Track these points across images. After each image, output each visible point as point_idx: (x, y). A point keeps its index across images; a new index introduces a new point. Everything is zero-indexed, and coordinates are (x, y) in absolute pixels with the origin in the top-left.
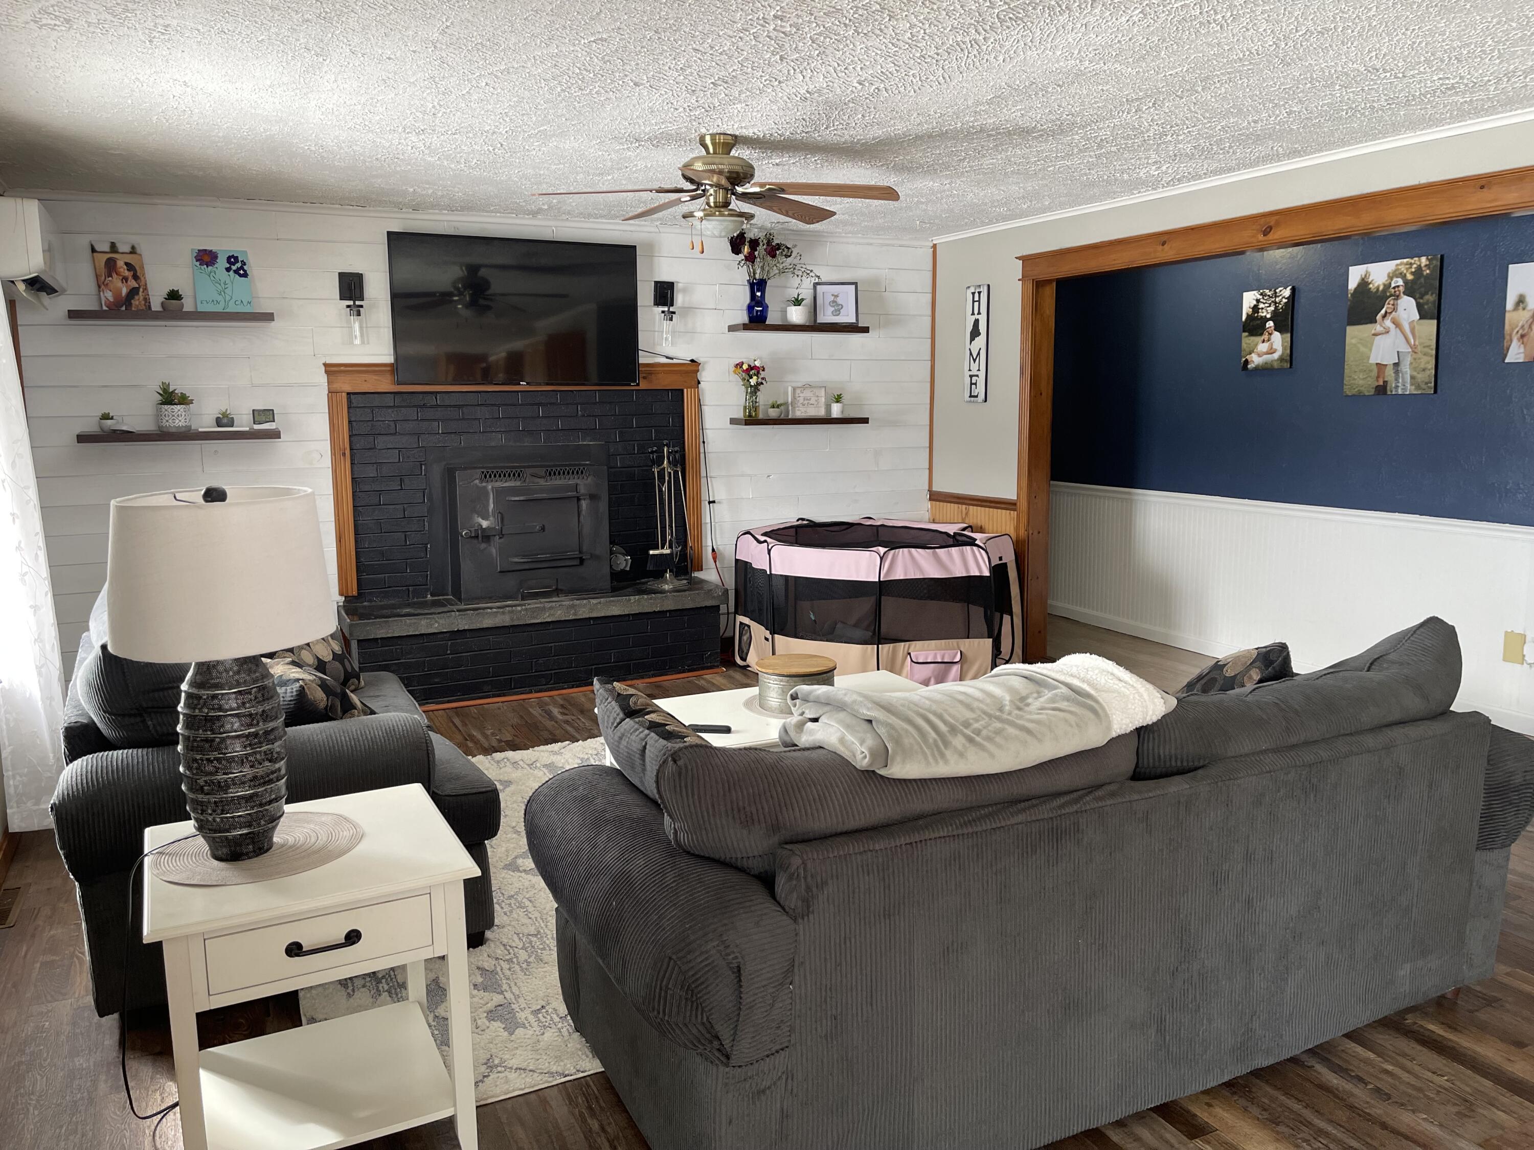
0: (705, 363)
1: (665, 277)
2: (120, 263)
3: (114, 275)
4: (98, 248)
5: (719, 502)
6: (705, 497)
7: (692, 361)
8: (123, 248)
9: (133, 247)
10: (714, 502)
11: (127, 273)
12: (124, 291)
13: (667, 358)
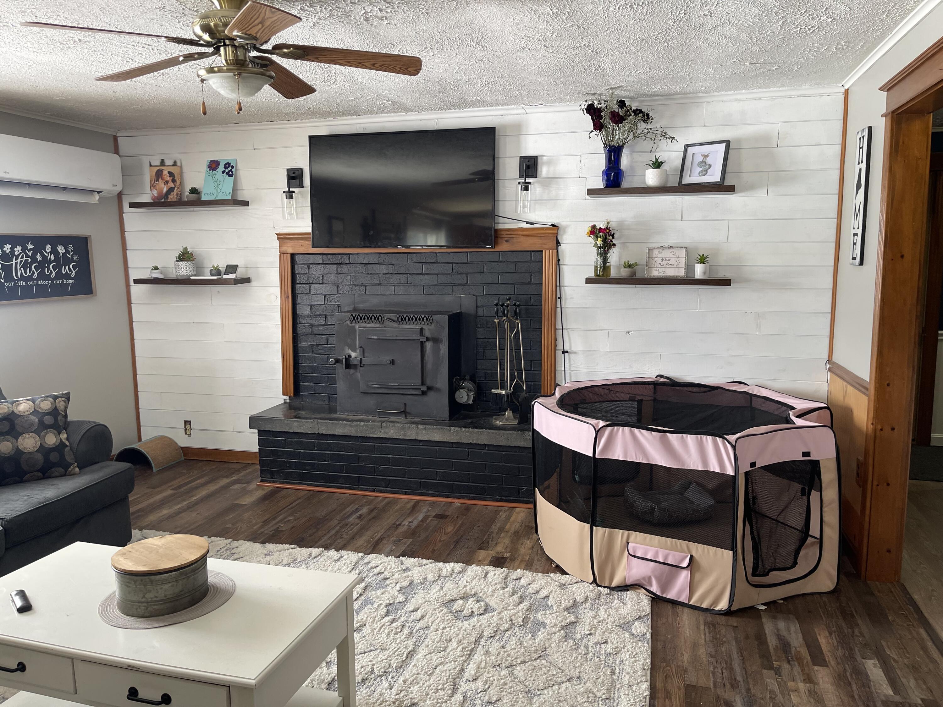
0: (566, 227)
1: (531, 152)
2: (165, 173)
3: (160, 180)
4: (152, 164)
5: (575, 353)
6: (560, 347)
7: (553, 225)
8: (169, 162)
9: (175, 162)
10: (567, 352)
11: (168, 179)
12: (165, 190)
13: (528, 223)
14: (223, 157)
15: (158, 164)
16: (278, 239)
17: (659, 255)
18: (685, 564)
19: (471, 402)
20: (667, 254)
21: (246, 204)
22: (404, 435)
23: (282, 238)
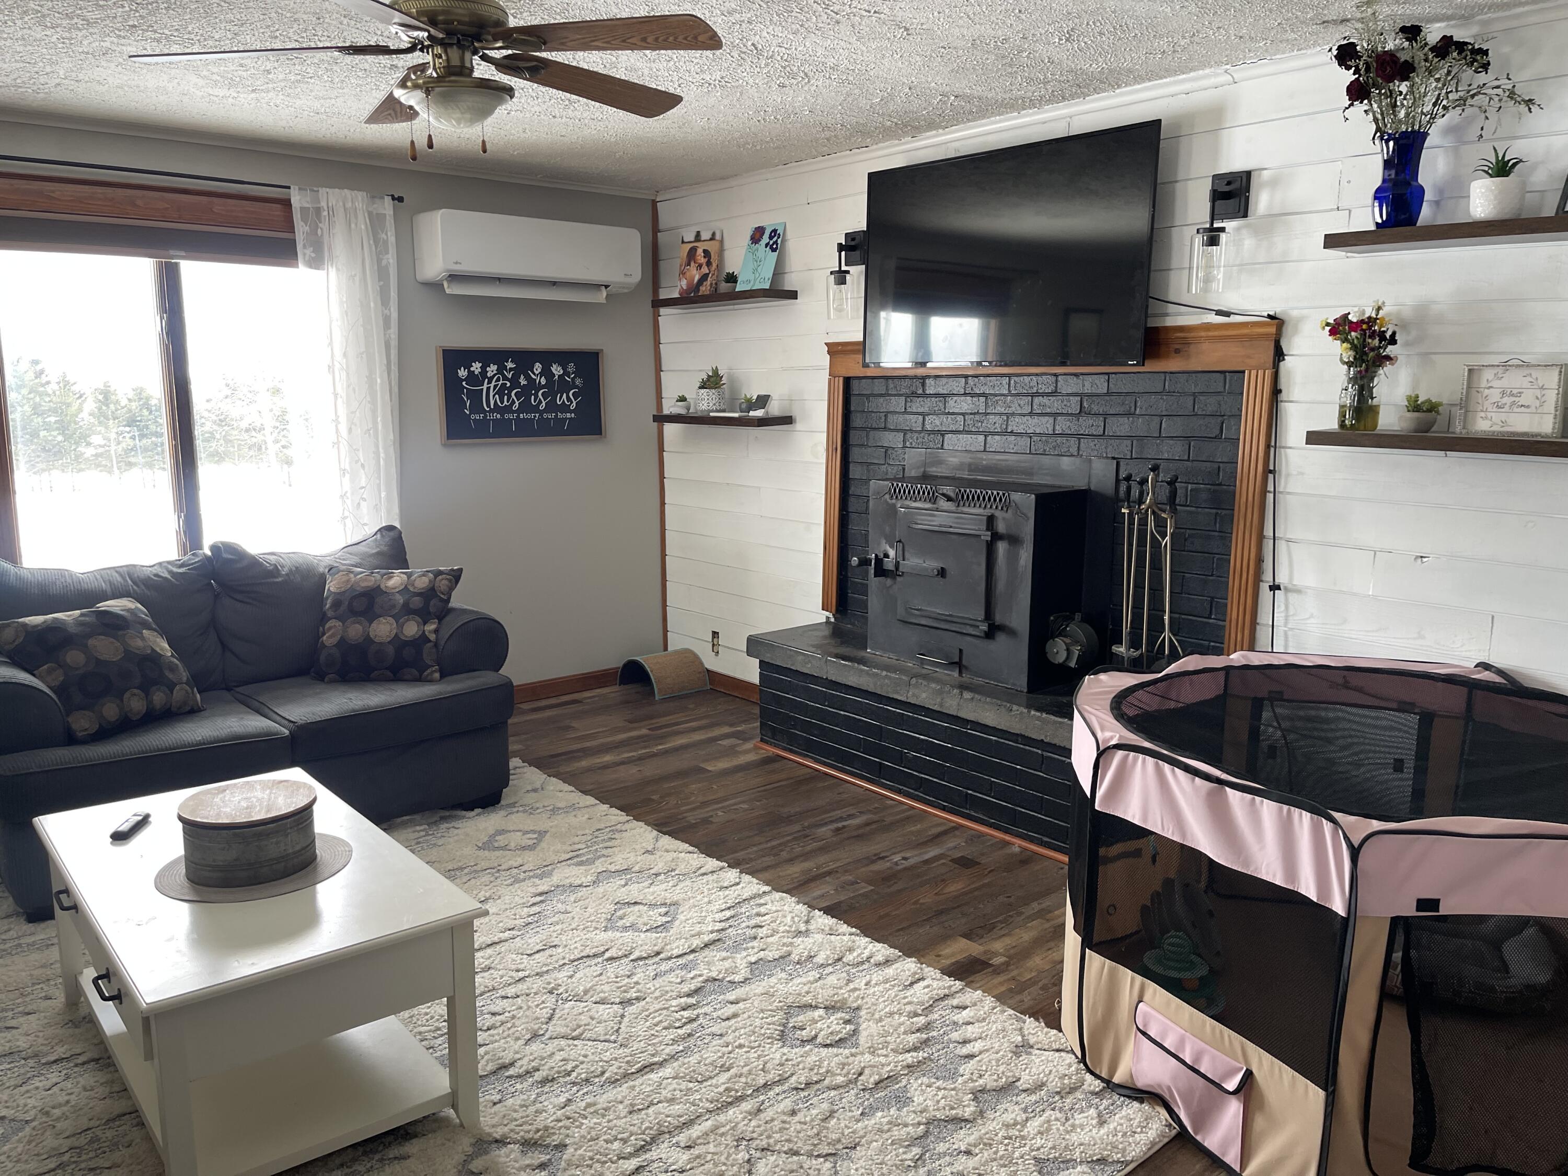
0: (1301, 319)
1: (1233, 163)
2: (700, 252)
3: (692, 264)
4: (685, 240)
5: (1298, 591)
6: (1268, 577)
7: (1269, 316)
8: (705, 235)
9: (714, 234)
10: (1278, 588)
11: (703, 260)
12: (697, 278)
13: (1219, 313)
14: (769, 222)
15: (692, 239)
16: (829, 352)
17: (1496, 384)
18: (1231, 1085)
19: (1073, 664)
20: (1515, 380)
21: (793, 295)
22: (941, 705)
23: (835, 350)
